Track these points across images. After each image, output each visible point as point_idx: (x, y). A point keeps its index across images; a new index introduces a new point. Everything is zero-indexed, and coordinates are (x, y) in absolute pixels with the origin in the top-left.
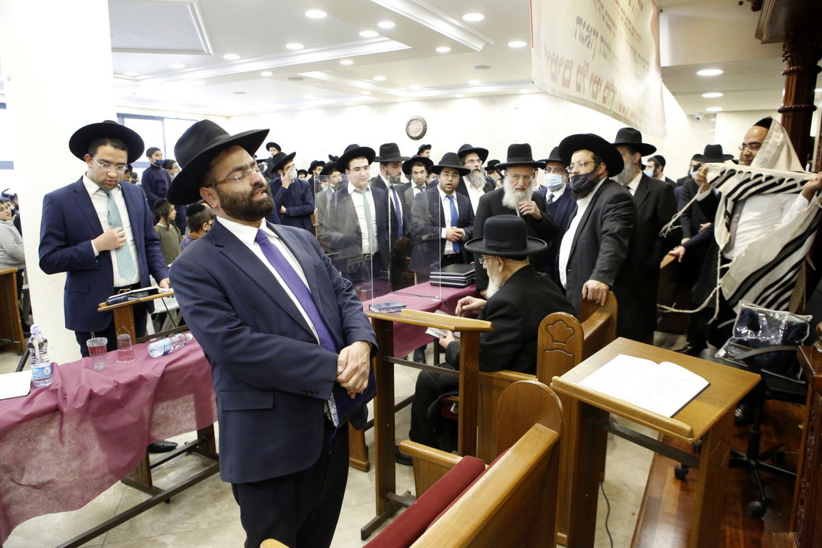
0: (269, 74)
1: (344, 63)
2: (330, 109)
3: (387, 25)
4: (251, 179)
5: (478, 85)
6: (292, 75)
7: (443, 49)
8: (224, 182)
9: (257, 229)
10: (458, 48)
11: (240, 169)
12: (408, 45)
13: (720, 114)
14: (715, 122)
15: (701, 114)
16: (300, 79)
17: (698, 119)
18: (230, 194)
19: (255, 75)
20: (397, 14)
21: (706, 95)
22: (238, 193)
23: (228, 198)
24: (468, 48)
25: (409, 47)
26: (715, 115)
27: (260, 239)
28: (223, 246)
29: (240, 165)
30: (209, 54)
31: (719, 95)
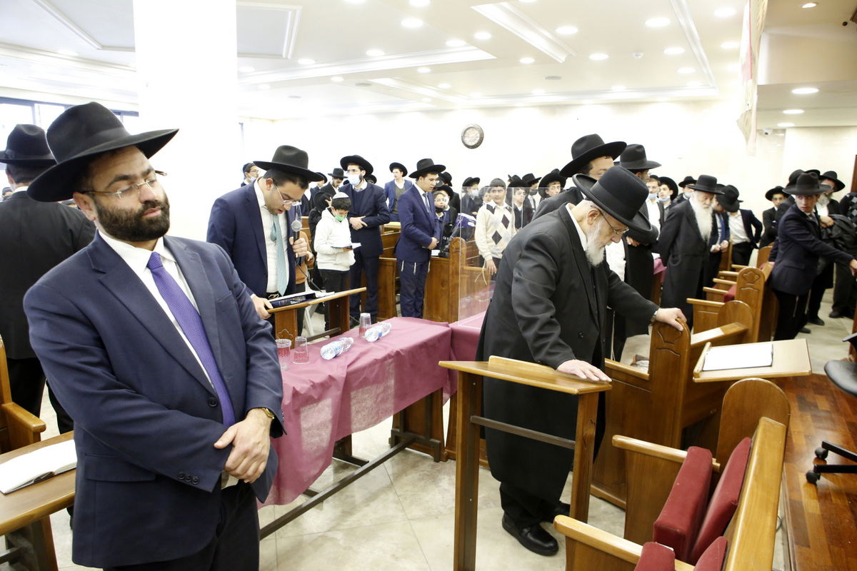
0: (340, 79)
1: (421, 70)
2: (382, 115)
3: (483, 35)
4: (141, 195)
5: (542, 94)
6: (362, 81)
7: (527, 60)
8: (103, 194)
9: (150, 252)
10: (542, 58)
11: (125, 178)
12: (494, 55)
13: (790, 129)
14: (784, 138)
15: (769, 129)
16: (368, 85)
17: (766, 134)
18: (111, 210)
19: (326, 80)
20: (499, 25)
21: (786, 112)
22: (120, 210)
23: (108, 214)
24: (552, 59)
25: (495, 57)
26: (784, 130)
27: (154, 265)
28: (104, 273)
29: (126, 173)
30: (287, 58)
31: (800, 111)
